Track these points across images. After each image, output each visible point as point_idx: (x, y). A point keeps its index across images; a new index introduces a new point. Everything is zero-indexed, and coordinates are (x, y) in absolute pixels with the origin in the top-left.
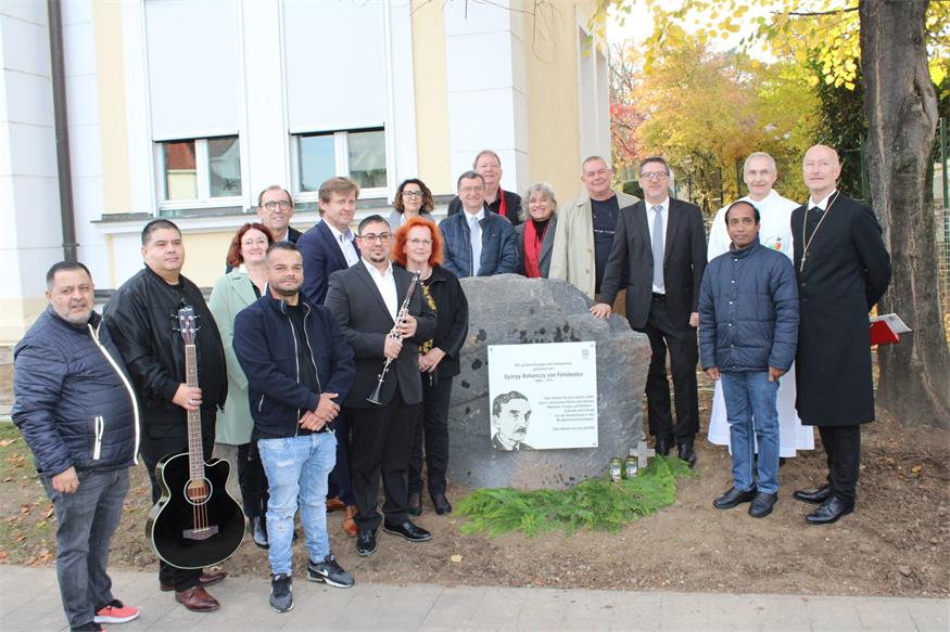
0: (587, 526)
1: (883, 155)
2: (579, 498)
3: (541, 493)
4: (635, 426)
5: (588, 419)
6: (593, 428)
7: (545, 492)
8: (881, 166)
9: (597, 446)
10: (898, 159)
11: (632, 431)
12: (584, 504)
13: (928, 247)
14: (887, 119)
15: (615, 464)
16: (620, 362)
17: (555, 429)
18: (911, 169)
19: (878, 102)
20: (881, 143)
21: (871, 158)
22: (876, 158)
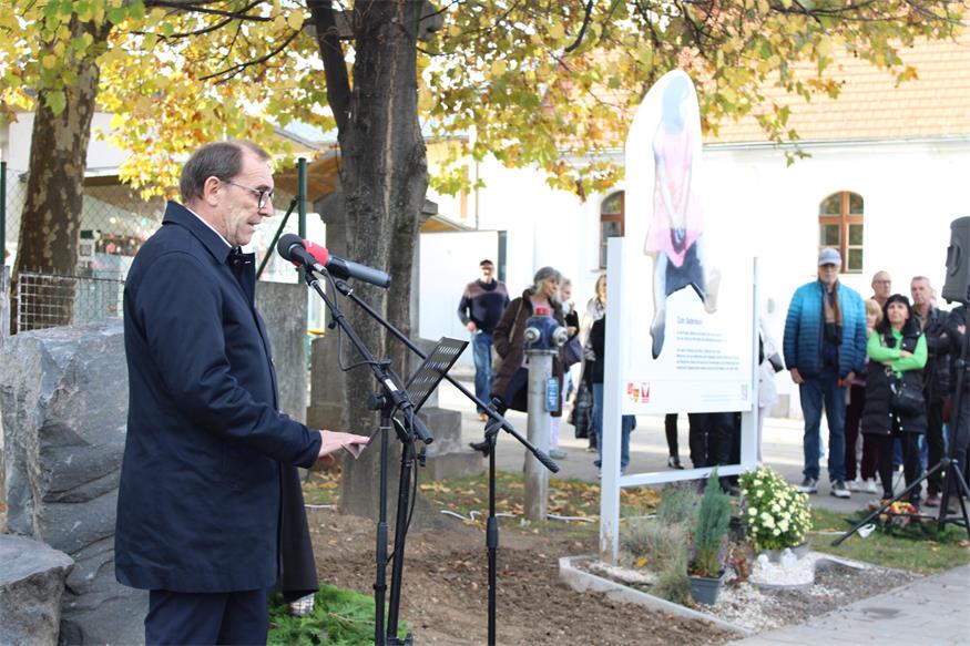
1: (387, 209)
8: (383, 221)
10: (400, 216)
14: (396, 167)
18: (410, 229)
19: (388, 147)
21: (368, 210)
22: (377, 210)
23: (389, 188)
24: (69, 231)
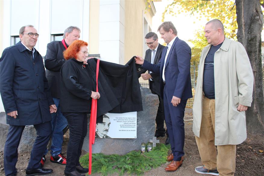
0: (128, 172)
1: (244, 35)
2: (127, 159)
3: (113, 156)
4: (152, 131)
5: (133, 127)
6: (135, 131)
7: (114, 156)
8: (243, 39)
9: (136, 138)
10: (250, 36)
11: (151, 132)
12: (129, 162)
13: (259, 69)
14: (246, 22)
15: (143, 145)
16: (147, 105)
17: (120, 131)
18: (254, 40)
19: (243, 16)
20: (243, 31)
21: (239, 36)
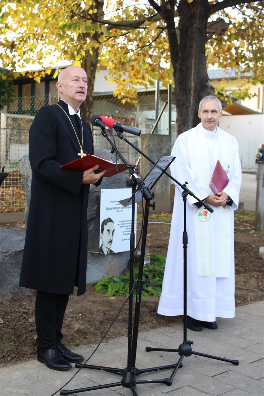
1: (192, 104)
8: (190, 109)
14: (195, 87)
17: (122, 240)
19: (192, 78)
21: (184, 104)
22: (187, 104)
23: (193, 95)
24: (87, 116)
